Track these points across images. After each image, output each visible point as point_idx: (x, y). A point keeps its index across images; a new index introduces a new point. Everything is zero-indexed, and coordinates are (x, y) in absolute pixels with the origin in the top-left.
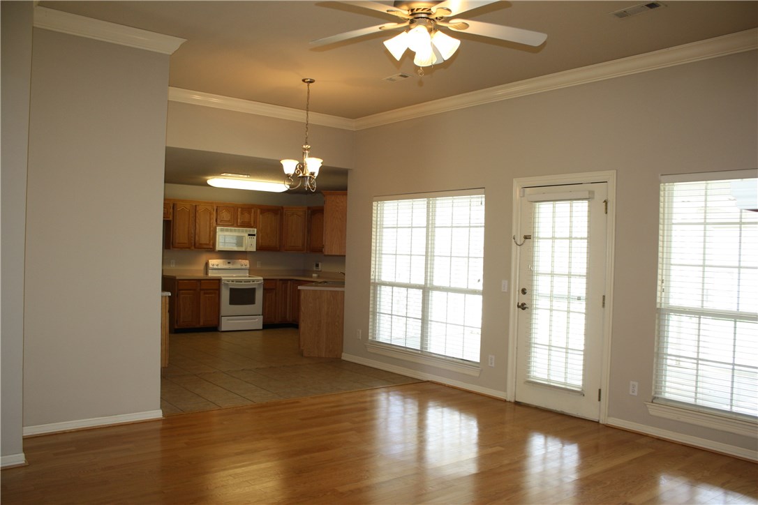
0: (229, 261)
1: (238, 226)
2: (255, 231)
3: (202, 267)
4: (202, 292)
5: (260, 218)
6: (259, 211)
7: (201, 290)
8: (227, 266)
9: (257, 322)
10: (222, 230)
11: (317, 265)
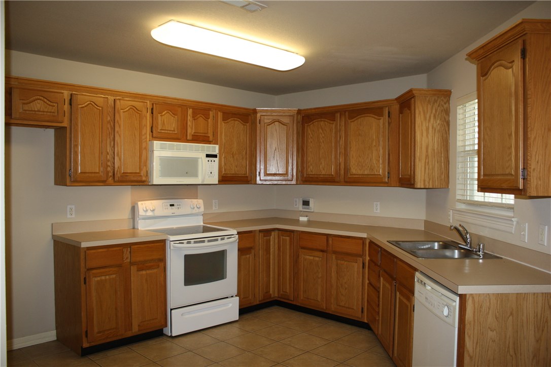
0: (172, 202)
1: (188, 141)
2: (215, 149)
3: (126, 214)
4: (134, 269)
5: (222, 127)
6: (220, 115)
7: (131, 264)
8: (170, 211)
9: (230, 310)
10: (162, 148)
11: (306, 203)
